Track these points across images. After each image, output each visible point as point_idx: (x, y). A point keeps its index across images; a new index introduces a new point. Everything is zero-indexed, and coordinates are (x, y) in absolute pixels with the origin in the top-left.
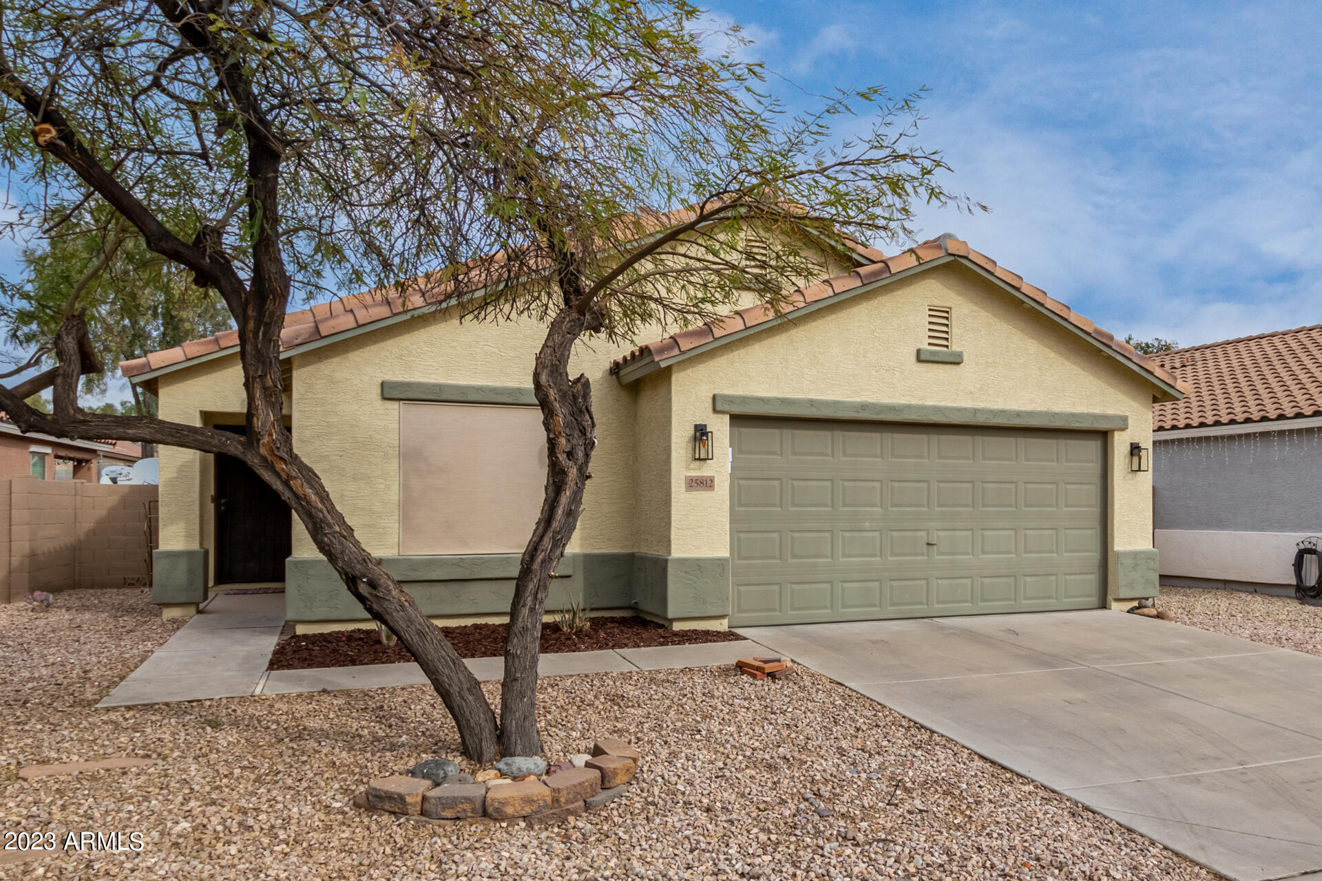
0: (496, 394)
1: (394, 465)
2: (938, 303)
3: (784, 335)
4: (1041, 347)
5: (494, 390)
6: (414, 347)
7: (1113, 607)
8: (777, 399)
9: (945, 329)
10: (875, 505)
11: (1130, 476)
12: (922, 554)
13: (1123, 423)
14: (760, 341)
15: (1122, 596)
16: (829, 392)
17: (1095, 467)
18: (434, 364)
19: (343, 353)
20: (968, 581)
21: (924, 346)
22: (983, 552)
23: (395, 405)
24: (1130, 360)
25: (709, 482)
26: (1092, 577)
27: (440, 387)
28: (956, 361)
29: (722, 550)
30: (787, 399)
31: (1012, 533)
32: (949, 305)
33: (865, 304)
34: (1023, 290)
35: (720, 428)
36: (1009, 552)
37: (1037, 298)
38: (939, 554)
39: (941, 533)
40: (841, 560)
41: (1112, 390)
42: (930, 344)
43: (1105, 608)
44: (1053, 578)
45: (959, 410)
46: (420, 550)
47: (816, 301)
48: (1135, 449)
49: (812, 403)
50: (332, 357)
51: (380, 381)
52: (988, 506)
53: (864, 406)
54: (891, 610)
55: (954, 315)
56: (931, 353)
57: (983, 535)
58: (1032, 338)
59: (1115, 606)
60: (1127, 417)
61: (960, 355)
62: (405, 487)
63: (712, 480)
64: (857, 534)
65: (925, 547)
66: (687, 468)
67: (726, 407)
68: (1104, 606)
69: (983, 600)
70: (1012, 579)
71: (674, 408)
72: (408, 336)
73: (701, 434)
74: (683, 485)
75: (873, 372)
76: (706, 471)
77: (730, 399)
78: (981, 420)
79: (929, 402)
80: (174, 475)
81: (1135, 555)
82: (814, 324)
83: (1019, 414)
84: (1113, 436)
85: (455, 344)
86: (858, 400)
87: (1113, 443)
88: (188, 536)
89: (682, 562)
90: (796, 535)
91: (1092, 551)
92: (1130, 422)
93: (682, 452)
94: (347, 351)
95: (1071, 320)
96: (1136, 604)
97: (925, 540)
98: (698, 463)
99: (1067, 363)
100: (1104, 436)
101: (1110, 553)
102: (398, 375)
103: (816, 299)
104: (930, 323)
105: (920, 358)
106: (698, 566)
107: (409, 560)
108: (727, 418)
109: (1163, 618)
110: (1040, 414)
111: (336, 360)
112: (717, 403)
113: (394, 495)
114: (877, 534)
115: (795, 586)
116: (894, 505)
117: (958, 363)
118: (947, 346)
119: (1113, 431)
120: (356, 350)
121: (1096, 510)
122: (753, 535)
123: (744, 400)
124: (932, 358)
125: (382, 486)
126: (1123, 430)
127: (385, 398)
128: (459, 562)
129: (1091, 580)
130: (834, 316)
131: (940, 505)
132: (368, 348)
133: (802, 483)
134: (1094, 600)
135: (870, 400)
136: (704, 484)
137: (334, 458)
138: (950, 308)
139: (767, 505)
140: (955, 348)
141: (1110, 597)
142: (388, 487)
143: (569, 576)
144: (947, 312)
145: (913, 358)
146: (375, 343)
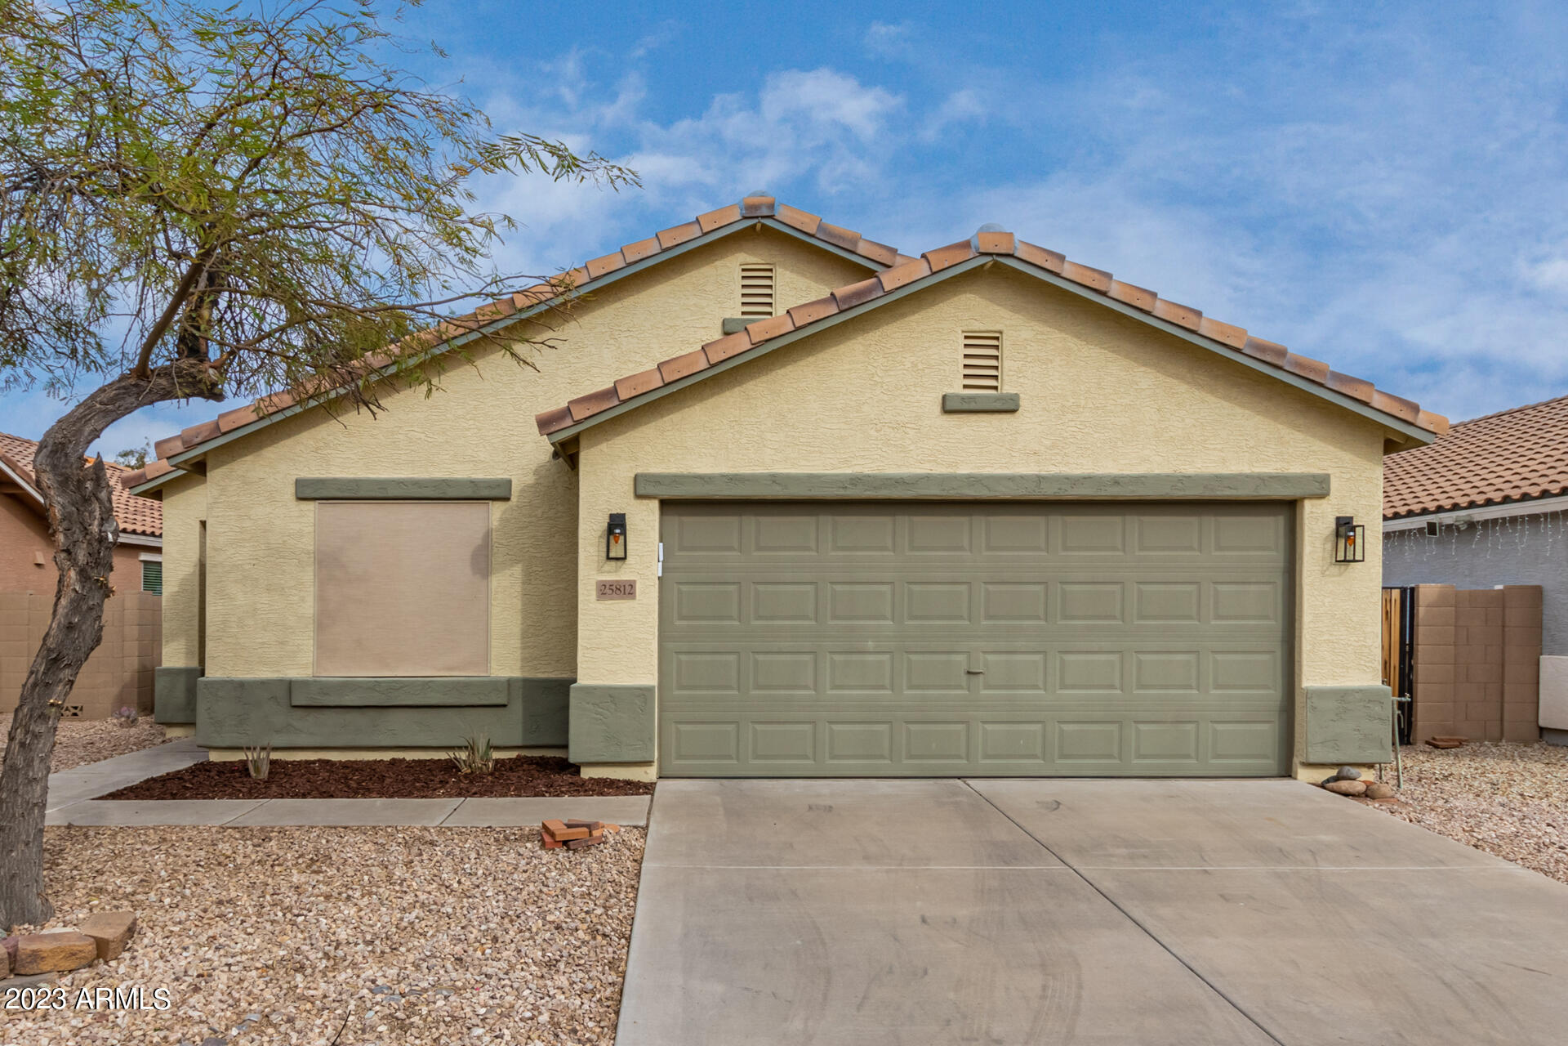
0: (420, 487)
1: (308, 575)
2: (977, 326)
3: (737, 390)
4: (1162, 377)
5: (416, 483)
6: (330, 438)
7: (1299, 777)
8: (723, 476)
9: (993, 363)
10: (884, 618)
11: (1335, 569)
12: (959, 687)
13: (1320, 488)
14: (701, 401)
15: (1312, 759)
16: (803, 463)
17: (1277, 556)
18: (353, 456)
19: (258, 451)
20: (1038, 727)
21: (956, 387)
22: (1064, 686)
23: (311, 506)
24: (1321, 385)
25: (628, 589)
26: (1265, 727)
27: (357, 482)
28: (1009, 407)
29: (647, 676)
30: (736, 475)
31: (1114, 657)
32: (998, 327)
33: (860, 339)
34: (1111, 294)
35: (645, 520)
36: (1112, 687)
37: (1138, 304)
38: (988, 687)
39: (990, 657)
40: (830, 692)
41: (1299, 436)
42: (965, 387)
43: (1290, 776)
44: (1191, 727)
45: (1011, 478)
46: (337, 671)
47: (767, 341)
48: (1345, 528)
49: (774, 478)
50: (246, 455)
51: (294, 478)
52: (1073, 618)
53: (855, 480)
54: (908, 765)
55: (1006, 343)
56: (963, 398)
57: (1063, 662)
58: (1145, 365)
59: (1304, 775)
60: (1328, 476)
61: (1015, 398)
62: (321, 599)
63: (632, 585)
64: (855, 657)
65: (964, 678)
66: (600, 571)
67: (650, 490)
68: (1287, 773)
69: (1063, 756)
70: (1114, 727)
71: (582, 494)
72: (325, 425)
73: (616, 525)
74: (594, 593)
75: (873, 432)
76: (624, 574)
77: (657, 479)
78: (1049, 492)
79: (964, 470)
80: (176, 589)
81: (1343, 696)
82: (781, 372)
83: (1116, 481)
84: (1303, 506)
85: (375, 432)
86: (848, 471)
87: (1302, 519)
88: (188, 653)
89: (590, 690)
90: (760, 657)
91: (1265, 687)
92: (1334, 485)
93: (593, 550)
94: (261, 448)
95: (1202, 331)
96: (1333, 772)
97: (965, 667)
98: (613, 563)
99: (1211, 399)
100: (1289, 508)
101: (1297, 691)
102: (314, 471)
103: (768, 336)
104: (966, 356)
105: (949, 408)
106: (612, 696)
107: (320, 682)
108: (655, 504)
109: (1373, 798)
110: (1158, 478)
111: (249, 458)
112: (642, 487)
113: (309, 608)
114: (886, 657)
115: (759, 727)
116: (912, 617)
117: (1013, 411)
118: (996, 388)
119: (1303, 499)
120: (270, 445)
121: (1276, 624)
122: (699, 658)
123: (677, 479)
124: (966, 407)
125: (296, 598)
126: (1322, 496)
127: (300, 499)
128: (375, 685)
129: (1267, 732)
130: (811, 359)
131: (989, 617)
132: (282, 442)
133: (770, 588)
134: (1271, 763)
135: (867, 471)
136: (624, 590)
137: (247, 567)
138: (1001, 332)
139: (721, 618)
140: (1007, 388)
141: (1296, 760)
142: (303, 599)
143: (505, 706)
144: (997, 338)
145: (938, 408)
146: (289, 436)
